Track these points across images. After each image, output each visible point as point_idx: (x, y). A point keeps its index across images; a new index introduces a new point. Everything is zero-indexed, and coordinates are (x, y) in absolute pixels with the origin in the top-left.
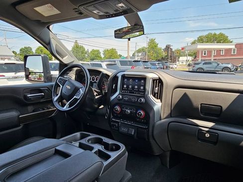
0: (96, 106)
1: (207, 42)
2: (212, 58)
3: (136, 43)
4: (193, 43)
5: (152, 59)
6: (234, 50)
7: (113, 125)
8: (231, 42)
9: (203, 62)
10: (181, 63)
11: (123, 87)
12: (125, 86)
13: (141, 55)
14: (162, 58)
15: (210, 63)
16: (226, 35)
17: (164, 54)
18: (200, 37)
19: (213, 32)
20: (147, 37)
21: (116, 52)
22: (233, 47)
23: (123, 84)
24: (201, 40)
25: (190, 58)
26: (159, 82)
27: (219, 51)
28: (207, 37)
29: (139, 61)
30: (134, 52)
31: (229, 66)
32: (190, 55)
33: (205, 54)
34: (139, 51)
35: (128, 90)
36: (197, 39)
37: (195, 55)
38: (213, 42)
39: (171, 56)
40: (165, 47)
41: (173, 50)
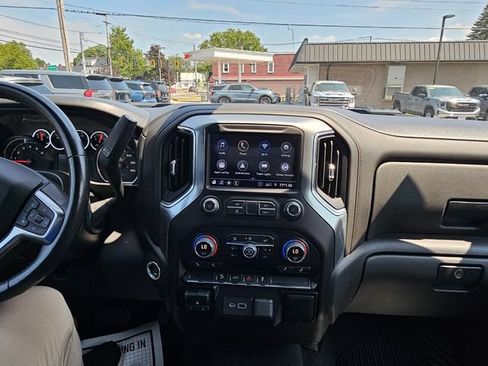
0: (93, 238)
1: (228, 46)
2: (240, 79)
3: (81, 34)
4: (203, 46)
5: (125, 75)
6: (271, 65)
7: (192, 300)
8: (266, 50)
9: (228, 86)
10: (183, 86)
11: (214, 167)
12: (222, 165)
13: (96, 65)
14: (146, 74)
15: (239, 88)
16: (257, 36)
17: (149, 65)
18: (214, 35)
19: (236, 28)
20: (107, 23)
21: (28, 53)
22: (270, 59)
23: (212, 158)
24: (216, 41)
25: (201, 77)
26: (335, 147)
27: (248, 65)
28: (226, 35)
29: (103, 78)
30: (76, 55)
31: (269, 93)
32: (200, 71)
33: (226, 70)
34: (90, 54)
35: (232, 176)
36: (209, 39)
37: (209, 70)
38: (238, 47)
39: (163, 71)
40: (149, 50)
41: (166, 58)
